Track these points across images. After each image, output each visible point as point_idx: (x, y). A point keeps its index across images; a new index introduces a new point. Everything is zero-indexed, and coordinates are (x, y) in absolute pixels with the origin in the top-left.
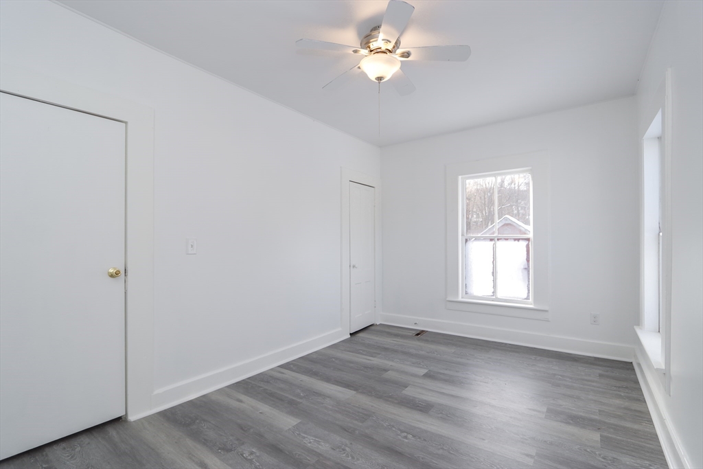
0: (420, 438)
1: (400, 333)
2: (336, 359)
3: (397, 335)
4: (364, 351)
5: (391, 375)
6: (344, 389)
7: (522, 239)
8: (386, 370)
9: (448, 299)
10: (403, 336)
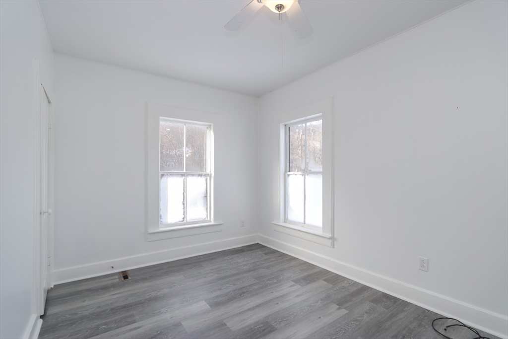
1: (104, 283)
7: (203, 175)
9: (150, 232)
10: (114, 286)
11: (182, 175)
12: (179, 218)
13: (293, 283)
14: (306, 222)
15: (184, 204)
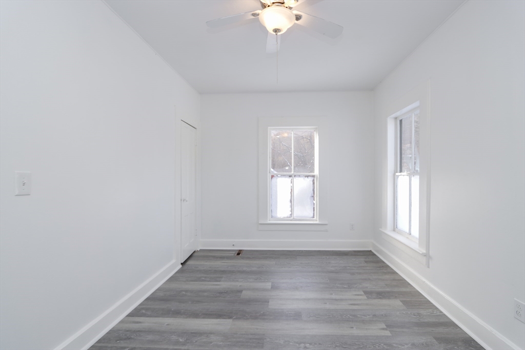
0: (315, 344)
1: (224, 255)
2: (186, 291)
3: (222, 258)
4: (205, 277)
5: (246, 294)
6: (218, 320)
7: (310, 176)
8: (241, 291)
9: (260, 223)
10: (228, 258)
11: (290, 176)
12: (288, 213)
13: (363, 293)
14: (412, 233)
15: (291, 202)
